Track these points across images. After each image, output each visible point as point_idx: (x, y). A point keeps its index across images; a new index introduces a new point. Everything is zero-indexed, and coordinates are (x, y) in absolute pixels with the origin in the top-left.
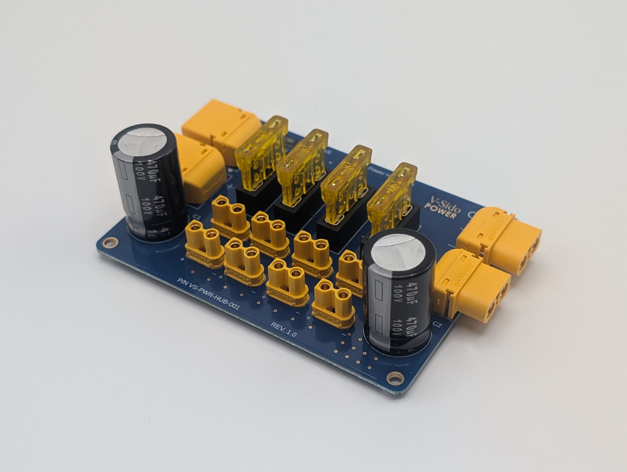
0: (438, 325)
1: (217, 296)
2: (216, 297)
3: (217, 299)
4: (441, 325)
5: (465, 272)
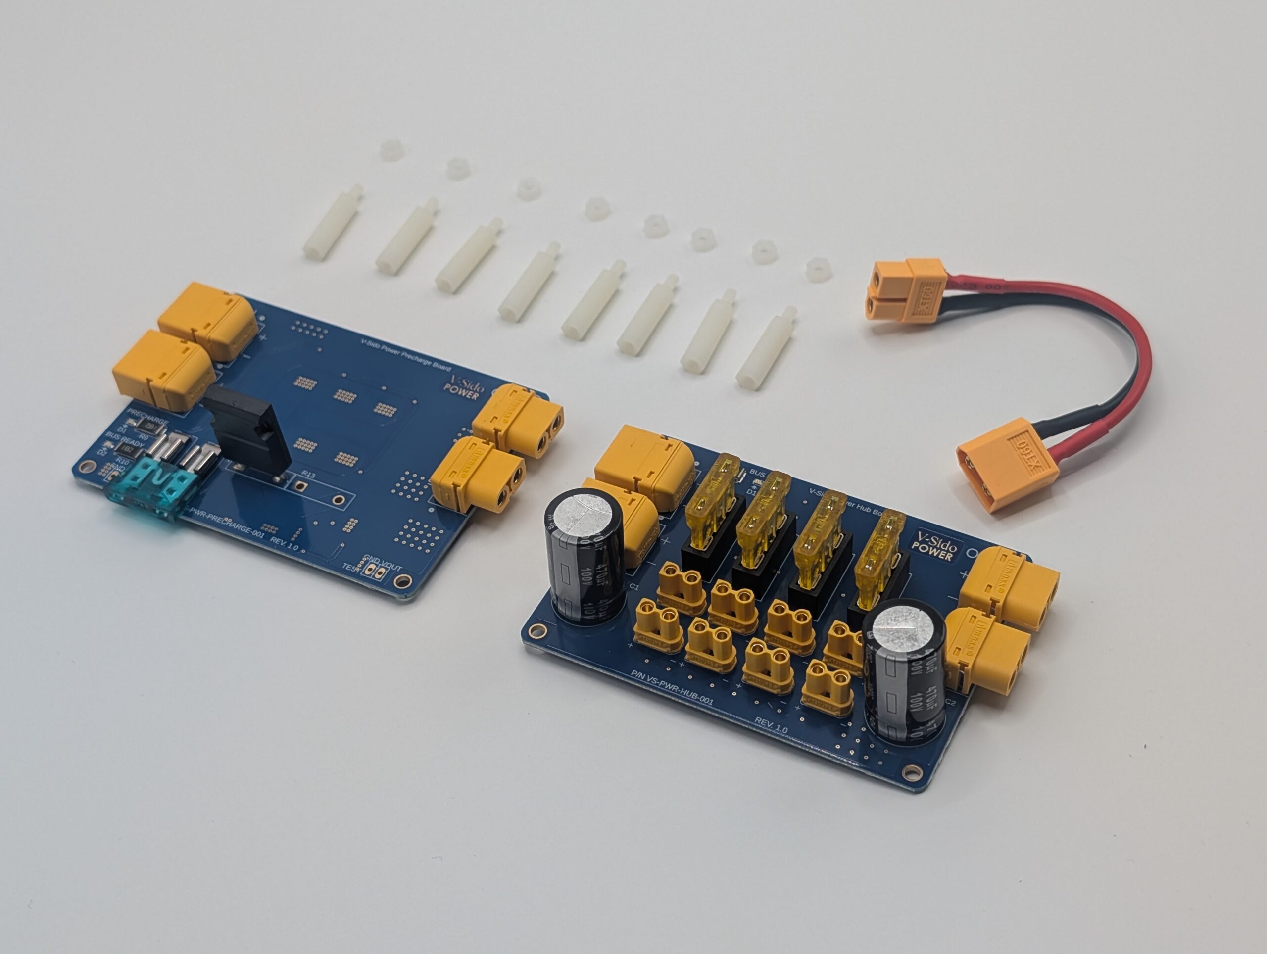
0: (951, 702)
1: (683, 689)
2: (682, 691)
3: (684, 693)
4: (955, 702)
5: (977, 637)
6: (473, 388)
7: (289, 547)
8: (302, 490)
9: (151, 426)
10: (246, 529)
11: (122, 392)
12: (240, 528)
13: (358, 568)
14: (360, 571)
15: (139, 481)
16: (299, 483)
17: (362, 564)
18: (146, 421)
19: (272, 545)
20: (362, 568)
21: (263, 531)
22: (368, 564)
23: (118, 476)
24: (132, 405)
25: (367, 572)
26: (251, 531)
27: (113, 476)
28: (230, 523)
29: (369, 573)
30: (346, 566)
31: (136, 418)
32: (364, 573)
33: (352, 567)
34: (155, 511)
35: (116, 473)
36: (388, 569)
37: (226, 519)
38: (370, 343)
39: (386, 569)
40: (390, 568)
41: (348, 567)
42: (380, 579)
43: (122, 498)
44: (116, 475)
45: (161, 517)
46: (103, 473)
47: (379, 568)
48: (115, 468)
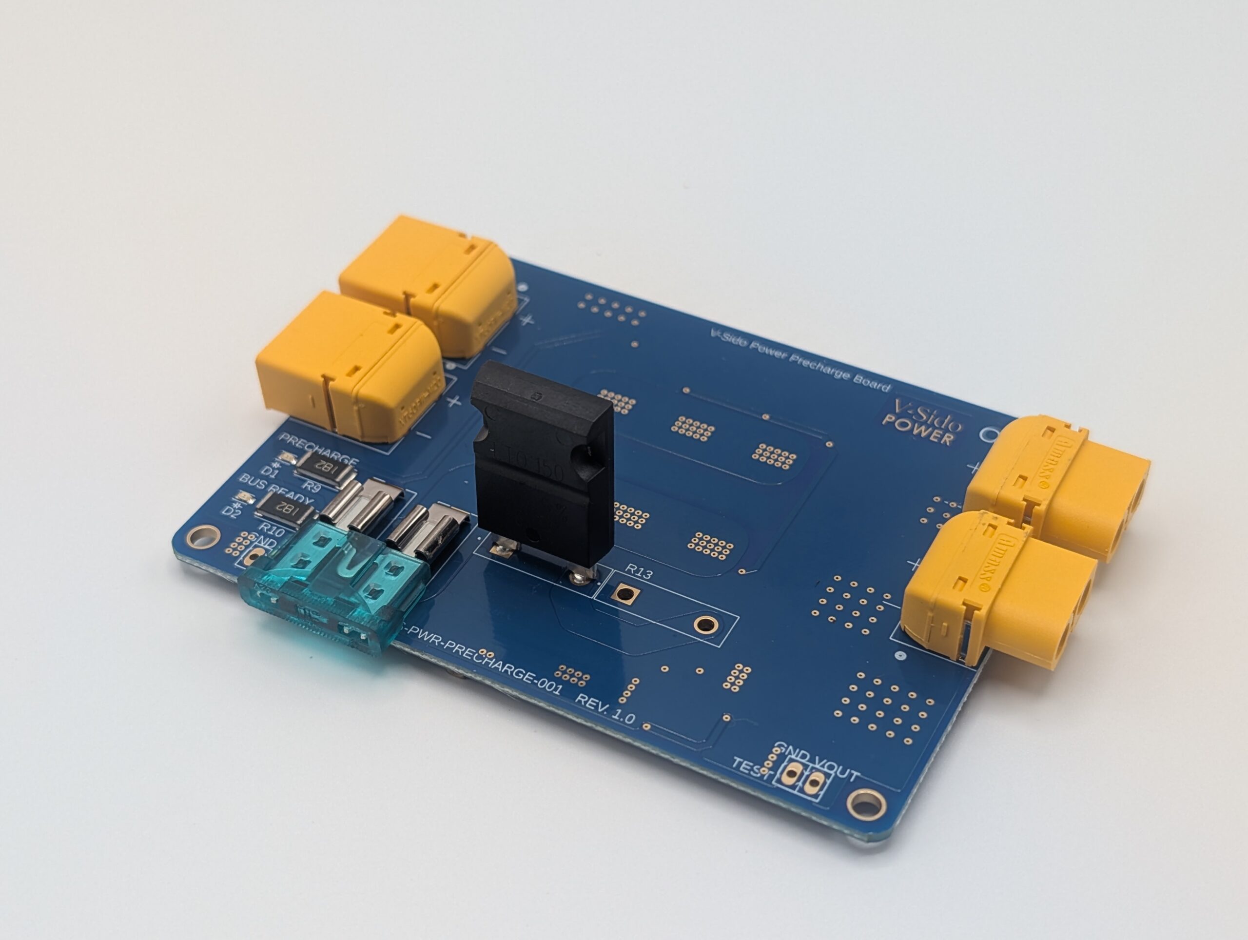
6: (942, 422)
7: (616, 717)
8: (629, 602)
9: (327, 467)
10: (525, 675)
11: (270, 403)
12: (512, 672)
13: (767, 770)
14: (771, 777)
15: (309, 569)
16: (622, 586)
17: (773, 762)
18: (316, 457)
19: (581, 711)
20: (775, 768)
21: (559, 681)
22: (785, 763)
23: (263, 556)
24: (289, 426)
25: (788, 781)
26: (534, 678)
27: (253, 557)
28: (491, 659)
29: (790, 781)
30: (740, 764)
31: (299, 453)
32: (779, 781)
33: (752, 767)
34: (340, 628)
35: (260, 552)
36: (830, 775)
37: (483, 651)
38: (727, 337)
39: (827, 776)
40: (833, 775)
41: (743, 765)
42: (816, 796)
43: (274, 600)
44: (260, 555)
45: (354, 643)
46: (234, 549)
47: (811, 772)
48: (256, 543)
